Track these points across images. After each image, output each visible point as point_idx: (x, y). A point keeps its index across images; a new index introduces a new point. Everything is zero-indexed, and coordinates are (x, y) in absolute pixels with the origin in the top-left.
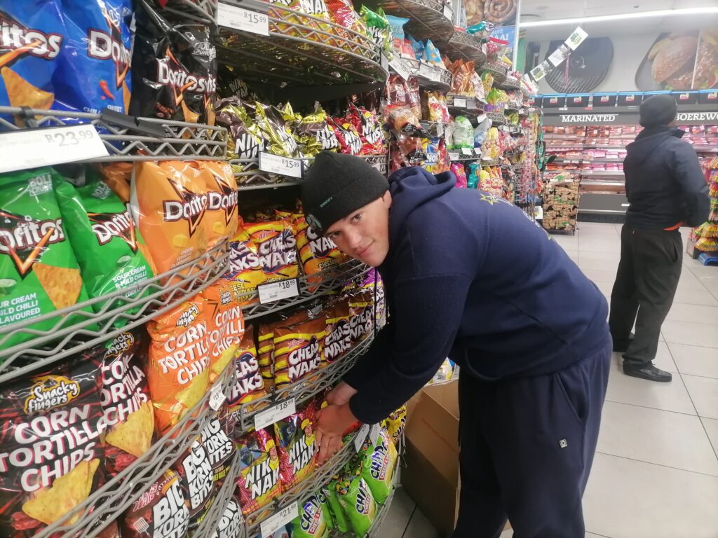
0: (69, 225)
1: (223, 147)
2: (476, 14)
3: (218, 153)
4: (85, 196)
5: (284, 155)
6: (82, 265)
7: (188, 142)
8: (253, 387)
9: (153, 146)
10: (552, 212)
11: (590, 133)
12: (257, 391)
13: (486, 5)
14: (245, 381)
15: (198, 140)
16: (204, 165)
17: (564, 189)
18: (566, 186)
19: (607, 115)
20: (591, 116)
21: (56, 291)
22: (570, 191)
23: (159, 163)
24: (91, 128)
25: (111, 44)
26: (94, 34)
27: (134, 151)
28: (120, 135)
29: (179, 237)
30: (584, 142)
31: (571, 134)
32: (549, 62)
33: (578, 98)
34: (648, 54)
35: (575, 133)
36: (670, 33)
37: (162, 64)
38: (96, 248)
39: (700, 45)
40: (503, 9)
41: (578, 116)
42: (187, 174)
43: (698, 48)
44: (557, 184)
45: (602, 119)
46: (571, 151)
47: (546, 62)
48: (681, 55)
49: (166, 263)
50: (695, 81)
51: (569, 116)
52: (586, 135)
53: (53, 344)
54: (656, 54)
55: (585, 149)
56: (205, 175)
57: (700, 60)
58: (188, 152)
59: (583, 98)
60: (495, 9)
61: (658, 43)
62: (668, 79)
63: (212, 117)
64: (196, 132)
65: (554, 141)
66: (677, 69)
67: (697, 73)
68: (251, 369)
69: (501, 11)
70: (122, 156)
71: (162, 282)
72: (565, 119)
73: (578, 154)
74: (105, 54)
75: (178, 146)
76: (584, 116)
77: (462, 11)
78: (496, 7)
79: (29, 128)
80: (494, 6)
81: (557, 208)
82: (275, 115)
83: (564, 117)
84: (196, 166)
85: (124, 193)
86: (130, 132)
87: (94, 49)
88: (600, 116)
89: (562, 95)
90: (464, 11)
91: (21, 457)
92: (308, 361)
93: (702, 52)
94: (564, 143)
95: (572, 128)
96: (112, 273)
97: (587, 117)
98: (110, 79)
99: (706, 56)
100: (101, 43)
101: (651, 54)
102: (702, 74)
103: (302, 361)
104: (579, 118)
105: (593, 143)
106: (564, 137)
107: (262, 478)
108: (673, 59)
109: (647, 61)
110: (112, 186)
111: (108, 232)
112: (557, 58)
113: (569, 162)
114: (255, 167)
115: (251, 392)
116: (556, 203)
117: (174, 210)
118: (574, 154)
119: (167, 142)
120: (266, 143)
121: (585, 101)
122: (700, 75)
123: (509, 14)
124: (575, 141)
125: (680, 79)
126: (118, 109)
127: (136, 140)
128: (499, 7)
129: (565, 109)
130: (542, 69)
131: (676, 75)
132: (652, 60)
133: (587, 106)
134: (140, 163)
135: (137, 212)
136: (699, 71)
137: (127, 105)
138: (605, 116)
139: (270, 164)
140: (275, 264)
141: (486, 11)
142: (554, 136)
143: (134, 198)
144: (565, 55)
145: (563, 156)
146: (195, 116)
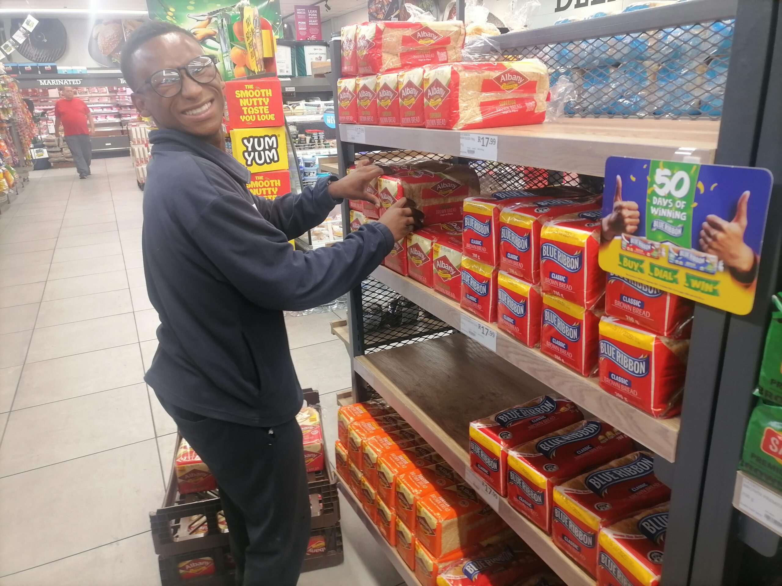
19: (75, 80)
32: (14, 40)
33: (48, 67)
39: (125, 30)
41: (52, 80)
43: (124, 33)
45: (71, 83)
47: (11, 40)
51: (45, 81)
54: (98, 34)
59: (51, 66)
61: (97, 27)
62: (112, 53)
66: (116, 46)
72: (42, 83)
76: (57, 80)
83: (41, 81)
88: (70, 80)
89: (35, 64)
97: (59, 82)
104: (54, 82)
109: (93, 40)
112: (19, 37)
129: (40, 75)
130: (10, 45)
131: (116, 51)
138: (73, 80)
144: (25, 35)
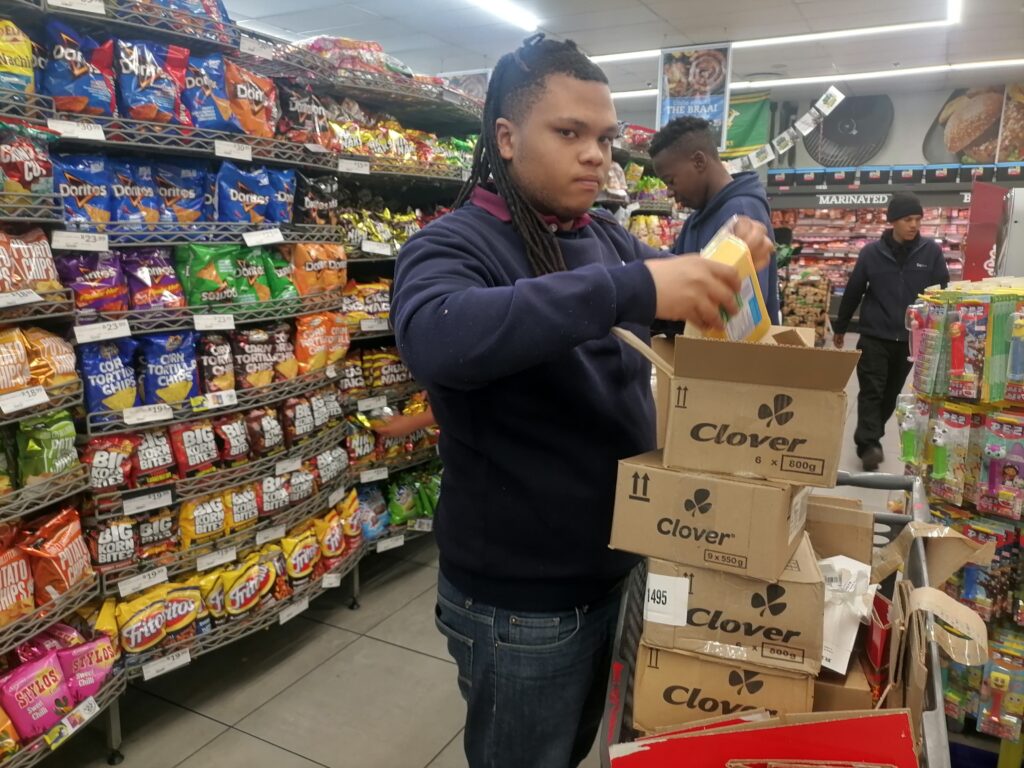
0: (266, 269)
1: (339, 237)
2: (680, 81)
3: (336, 240)
4: (273, 259)
5: (380, 241)
6: (270, 286)
7: (318, 235)
8: (357, 385)
9: (301, 237)
10: (793, 317)
11: (862, 218)
12: (359, 388)
13: (691, 71)
14: (353, 380)
15: (325, 233)
16: (327, 246)
17: (808, 288)
18: (813, 284)
19: (878, 196)
20: (856, 196)
21: (261, 294)
22: (816, 290)
23: (304, 244)
24: (278, 230)
25: (286, 195)
26: (280, 193)
27: (293, 239)
28: (288, 232)
29: (312, 280)
30: (851, 229)
31: (837, 219)
32: (796, 130)
33: (840, 173)
34: (939, 115)
35: (842, 218)
36: (968, 89)
37: (307, 199)
38: (276, 280)
39: (1007, 104)
40: (710, 76)
41: (840, 196)
42: (318, 250)
43: (1004, 109)
44: (801, 281)
45: (871, 200)
46: (835, 241)
47: (791, 130)
48: (983, 117)
49: (306, 291)
50: (1001, 151)
51: (828, 197)
52: (857, 221)
53: (260, 314)
54: (950, 116)
55: (852, 238)
56: (327, 251)
57: (1006, 123)
58: (319, 239)
59: (846, 173)
60: (702, 77)
61: (953, 102)
62: (966, 148)
63: (334, 221)
64: (323, 229)
65: (815, 228)
66: (978, 134)
67: (1003, 141)
68: (357, 374)
69: (709, 78)
70: (289, 241)
71: (303, 300)
72: (823, 200)
73: (845, 245)
74: (283, 200)
75: (313, 237)
76: (847, 196)
77: (663, 79)
78: (703, 73)
79: (257, 230)
80: (700, 72)
81: (800, 311)
82: (376, 218)
83: (821, 197)
84: (322, 246)
85: (288, 258)
86: (292, 231)
87: (280, 199)
88: (868, 196)
89: (822, 170)
90: (666, 79)
91: (247, 359)
92: (395, 374)
93: (1009, 113)
94: (825, 231)
95: (838, 212)
96: (282, 291)
97: (852, 198)
98: (285, 210)
99: (1014, 118)
100: (282, 196)
101: (943, 116)
102: (1010, 141)
103: (391, 373)
104: (843, 199)
105: (863, 231)
106: (828, 222)
107: (363, 445)
108: (972, 122)
109: (937, 126)
110: (283, 255)
111: (281, 274)
112: (806, 125)
113: (831, 255)
114: (360, 248)
115: (356, 387)
116: (799, 305)
117: (310, 266)
118: (839, 245)
119: (308, 235)
120: (369, 234)
121: (850, 177)
122: (1007, 142)
123: (718, 81)
124: (841, 228)
125: (982, 148)
126: (287, 221)
127: (294, 234)
128: (706, 74)
129: (824, 187)
130: (788, 138)
131: (977, 143)
132: (944, 124)
133: (852, 183)
134: (295, 245)
135: (293, 267)
136: (1006, 137)
137: (291, 218)
138: (875, 197)
139: (367, 247)
140: (375, 310)
141: (691, 78)
142: (815, 222)
143: (292, 260)
144: (815, 121)
145: (823, 247)
146: (323, 222)
